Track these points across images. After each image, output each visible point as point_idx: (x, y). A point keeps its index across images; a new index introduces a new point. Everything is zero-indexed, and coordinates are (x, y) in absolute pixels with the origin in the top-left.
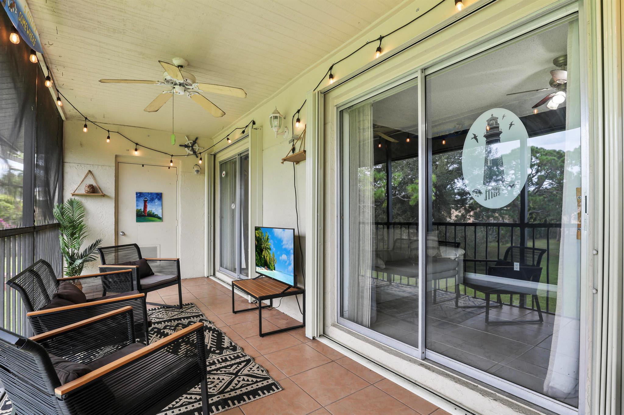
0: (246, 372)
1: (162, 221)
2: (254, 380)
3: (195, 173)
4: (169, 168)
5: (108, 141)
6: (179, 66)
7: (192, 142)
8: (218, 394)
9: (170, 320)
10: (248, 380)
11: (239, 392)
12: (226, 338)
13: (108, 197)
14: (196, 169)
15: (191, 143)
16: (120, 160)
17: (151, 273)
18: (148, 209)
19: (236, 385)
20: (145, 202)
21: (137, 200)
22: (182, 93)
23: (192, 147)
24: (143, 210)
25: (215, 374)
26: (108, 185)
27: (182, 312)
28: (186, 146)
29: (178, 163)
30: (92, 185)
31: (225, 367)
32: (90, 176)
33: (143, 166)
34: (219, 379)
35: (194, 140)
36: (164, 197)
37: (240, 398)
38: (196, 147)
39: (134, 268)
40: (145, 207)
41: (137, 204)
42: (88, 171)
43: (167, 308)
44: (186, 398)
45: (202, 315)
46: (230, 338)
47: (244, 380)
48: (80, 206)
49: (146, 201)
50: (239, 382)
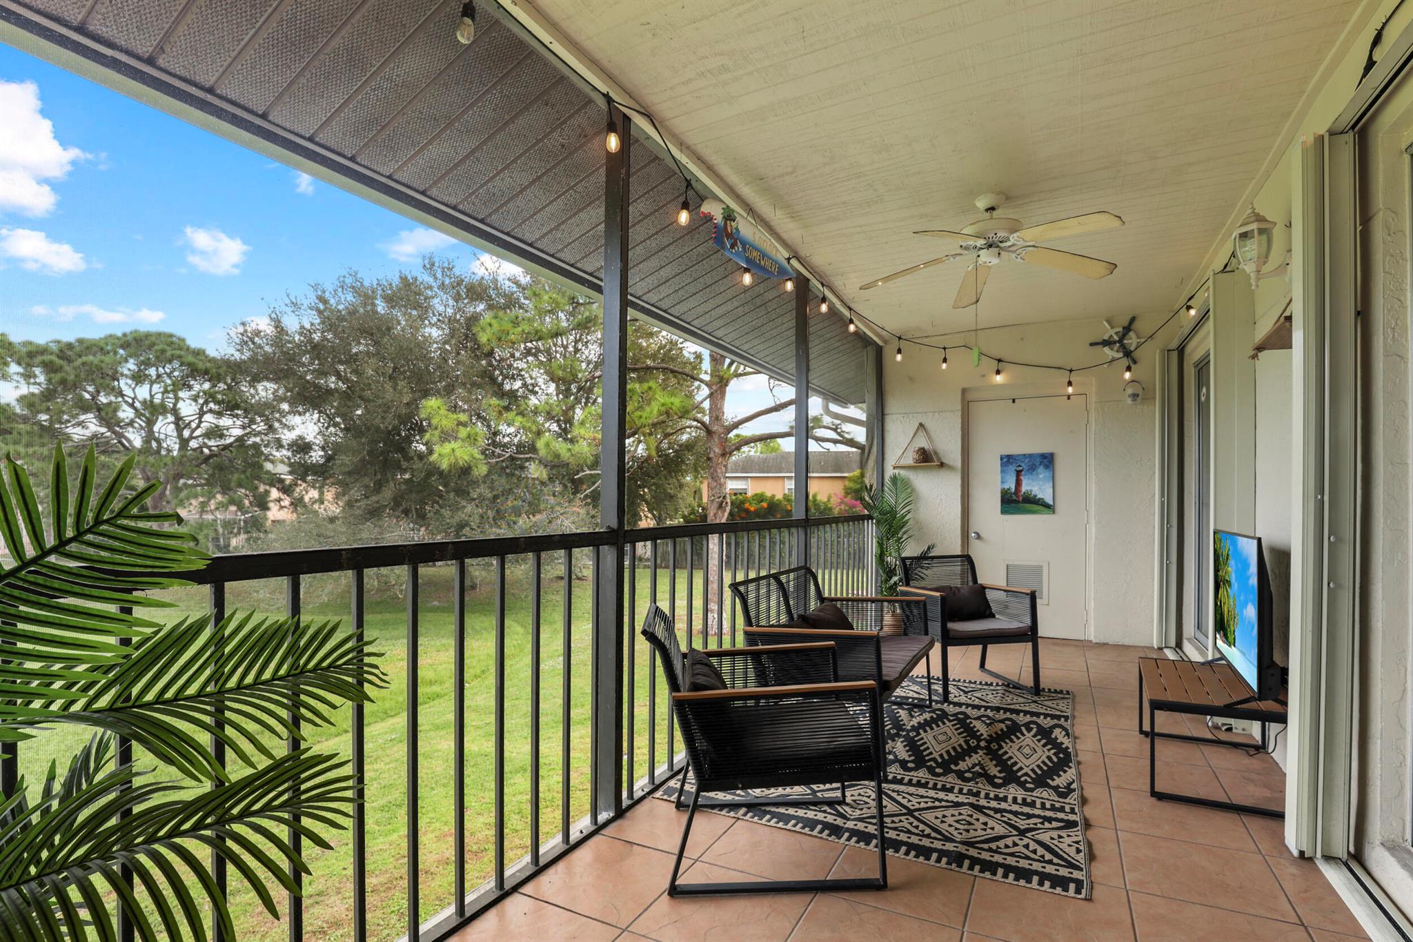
0: (1045, 837)
1: (1054, 512)
2: (1048, 856)
3: (1129, 401)
4: (1069, 398)
5: (944, 366)
6: (987, 210)
7: (1121, 329)
8: (960, 842)
9: (998, 709)
10: (1035, 852)
11: (998, 858)
12: (1073, 771)
13: (951, 468)
14: (1130, 391)
15: (1116, 333)
16: (970, 396)
17: (988, 612)
18: (1025, 488)
19: (1007, 846)
20: (1019, 473)
21: (1002, 471)
22: (995, 261)
23: (1121, 341)
24: (1013, 490)
25: (988, 815)
26: (950, 448)
27: (1034, 702)
28: (1107, 343)
29: (1087, 383)
30: (923, 449)
31: (1016, 814)
32: (921, 433)
33: (1014, 401)
34: (985, 824)
35: (1126, 324)
36: (1060, 464)
37: (990, 867)
38: (1132, 341)
39: (937, 597)
40: (1018, 483)
41: (1002, 478)
42: (917, 425)
43: (1014, 687)
44: (911, 824)
45: (1066, 718)
46: (1079, 775)
47: (1027, 846)
48: (907, 484)
49: (1021, 471)
50: (1015, 844)
